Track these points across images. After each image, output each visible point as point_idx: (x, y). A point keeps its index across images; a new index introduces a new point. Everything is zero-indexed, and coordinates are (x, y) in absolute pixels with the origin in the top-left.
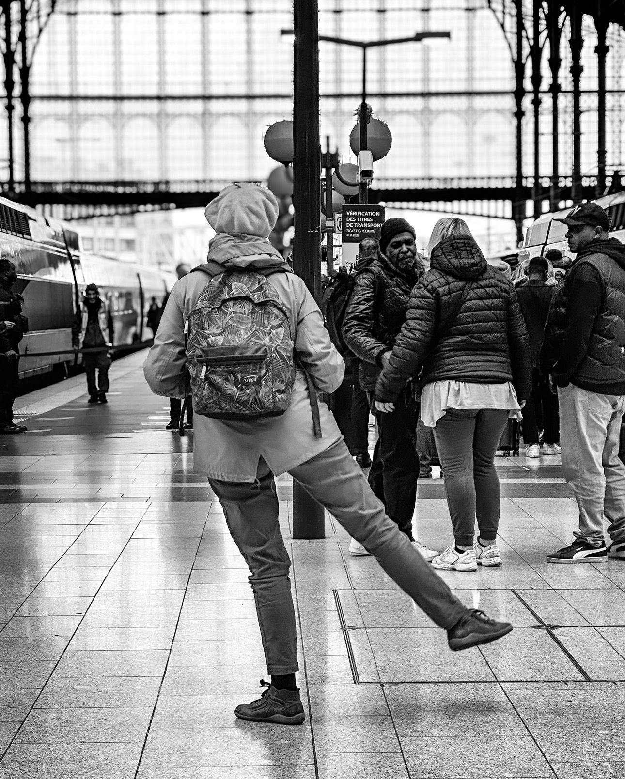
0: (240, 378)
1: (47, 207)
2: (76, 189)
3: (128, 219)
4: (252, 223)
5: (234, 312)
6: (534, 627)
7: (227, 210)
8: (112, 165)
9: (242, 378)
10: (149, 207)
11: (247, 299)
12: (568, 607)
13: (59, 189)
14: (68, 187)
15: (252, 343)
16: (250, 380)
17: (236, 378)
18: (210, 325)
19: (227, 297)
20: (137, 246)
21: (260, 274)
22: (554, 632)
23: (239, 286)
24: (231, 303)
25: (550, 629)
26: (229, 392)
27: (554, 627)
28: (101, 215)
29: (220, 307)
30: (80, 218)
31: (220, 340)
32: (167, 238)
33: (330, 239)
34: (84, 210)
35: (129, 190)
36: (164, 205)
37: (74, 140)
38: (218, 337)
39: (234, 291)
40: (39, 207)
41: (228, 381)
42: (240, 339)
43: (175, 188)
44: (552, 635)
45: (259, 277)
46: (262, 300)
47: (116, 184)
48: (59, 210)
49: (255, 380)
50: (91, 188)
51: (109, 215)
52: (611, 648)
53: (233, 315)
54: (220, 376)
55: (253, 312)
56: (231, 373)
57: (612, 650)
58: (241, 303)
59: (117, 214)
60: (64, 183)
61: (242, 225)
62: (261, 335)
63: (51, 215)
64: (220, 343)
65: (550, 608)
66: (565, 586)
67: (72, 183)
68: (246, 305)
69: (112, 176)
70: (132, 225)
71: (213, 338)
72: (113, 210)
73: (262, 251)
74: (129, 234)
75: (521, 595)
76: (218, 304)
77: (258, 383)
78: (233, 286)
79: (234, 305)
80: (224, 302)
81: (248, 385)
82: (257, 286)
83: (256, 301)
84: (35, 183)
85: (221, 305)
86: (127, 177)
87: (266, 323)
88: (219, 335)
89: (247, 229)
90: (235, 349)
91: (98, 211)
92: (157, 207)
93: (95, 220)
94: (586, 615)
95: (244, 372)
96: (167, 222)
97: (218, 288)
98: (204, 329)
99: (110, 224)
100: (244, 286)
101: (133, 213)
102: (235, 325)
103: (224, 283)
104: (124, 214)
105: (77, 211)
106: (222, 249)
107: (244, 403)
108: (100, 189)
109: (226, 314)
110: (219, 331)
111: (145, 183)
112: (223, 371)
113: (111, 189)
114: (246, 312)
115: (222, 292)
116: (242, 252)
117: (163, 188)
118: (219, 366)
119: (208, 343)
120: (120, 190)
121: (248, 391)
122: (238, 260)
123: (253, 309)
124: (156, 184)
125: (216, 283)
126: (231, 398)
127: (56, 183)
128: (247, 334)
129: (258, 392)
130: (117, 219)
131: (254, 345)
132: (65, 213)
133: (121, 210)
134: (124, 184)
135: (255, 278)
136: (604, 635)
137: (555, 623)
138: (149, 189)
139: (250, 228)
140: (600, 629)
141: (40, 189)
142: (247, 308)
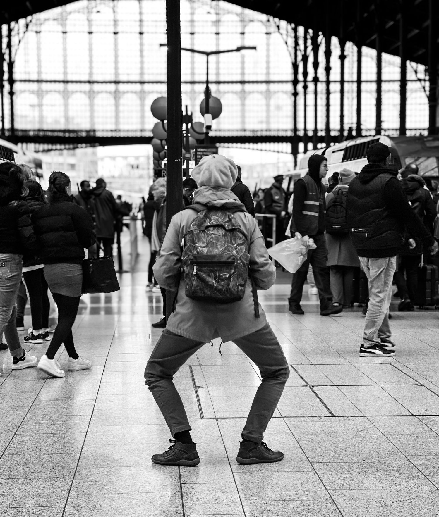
0: (217, 274)
1: (24, 145)
2: (41, 134)
3: (71, 152)
4: (223, 180)
5: (214, 234)
6: (303, 386)
7: (207, 172)
8: (62, 120)
9: (219, 275)
10: (84, 145)
11: (221, 226)
12: (322, 374)
13: (31, 134)
14: (36, 133)
15: (225, 254)
16: (224, 277)
17: (215, 274)
18: (198, 241)
19: (209, 224)
20: (77, 167)
21: (229, 212)
22: (314, 389)
23: (216, 218)
24: (211, 229)
25: (312, 387)
26: (211, 283)
27: (314, 386)
28: (56, 150)
29: (204, 230)
30: (44, 151)
31: (205, 250)
32: (94, 163)
33: (188, 164)
34: (46, 147)
35: (72, 135)
36: (92, 144)
37: (40, 105)
38: (204, 249)
39: (213, 221)
40: (20, 145)
41: (210, 276)
42: (218, 250)
43: (99, 134)
44: (313, 391)
45: (228, 213)
46: (230, 228)
47: (64, 131)
48: (32, 146)
49: (227, 276)
50: (50, 134)
51: (61, 150)
52: (346, 397)
53: (213, 236)
54: (205, 273)
55: (225, 235)
56: (211, 271)
57: (347, 399)
58: (218, 229)
59: (65, 149)
60: (34, 130)
61: (217, 181)
62: (230, 249)
63: (27, 149)
64: (205, 252)
65: (312, 376)
66: (320, 363)
67: (39, 130)
68: (220, 230)
69: (62, 127)
70: (74, 155)
71: (201, 249)
72: (63, 147)
73: (230, 197)
74: (72, 160)
75: (295, 368)
76: (203, 228)
77: (229, 278)
78: (212, 218)
79: (213, 230)
80: (207, 227)
81: (223, 280)
82: (227, 219)
83: (227, 228)
84: (17, 130)
85: (205, 229)
86: (71, 127)
87: (233, 242)
88: (204, 247)
89: (220, 184)
90: (214, 256)
91: (54, 147)
92: (88, 145)
93: (52, 153)
94: (332, 378)
95: (220, 271)
96: (94, 154)
97: (202, 219)
98: (194, 243)
99: (61, 155)
100: (219, 219)
101: (74, 148)
102: (215, 241)
103: (206, 216)
104: (69, 149)
105: (41, 147)
106: (205, 196)
107: (220, 291)
108: (56, 134)
109: (208, 235)
110: (204, 245)
111: (81, 131)
112: (207, 270)
113: (61, 134)
114: (221, 235)
115: (205, 221)
116: (218, 197)
117: (92, 134)
118: (205, 267)
119: (197, 252)
120: (67, 135)
121: (222, 283)
122: (215, 202)
123: (225, 233)
124: (88, 132)
125: (201, 216)
126: (211, 286)
127: (30, 131)
128: (222, 248)
129: (228, 285)
130: (65, 152)
131: (226, 255)
132: (35, 148)
133: (67, 146)
134: (69, 131)
135: (226, 214)
136: (342, 390)
137: (315, 384)
138: (84, 134)
139: (222, 183)
140: (340, 387)
141: (20, 134)
142: (222, 232)
